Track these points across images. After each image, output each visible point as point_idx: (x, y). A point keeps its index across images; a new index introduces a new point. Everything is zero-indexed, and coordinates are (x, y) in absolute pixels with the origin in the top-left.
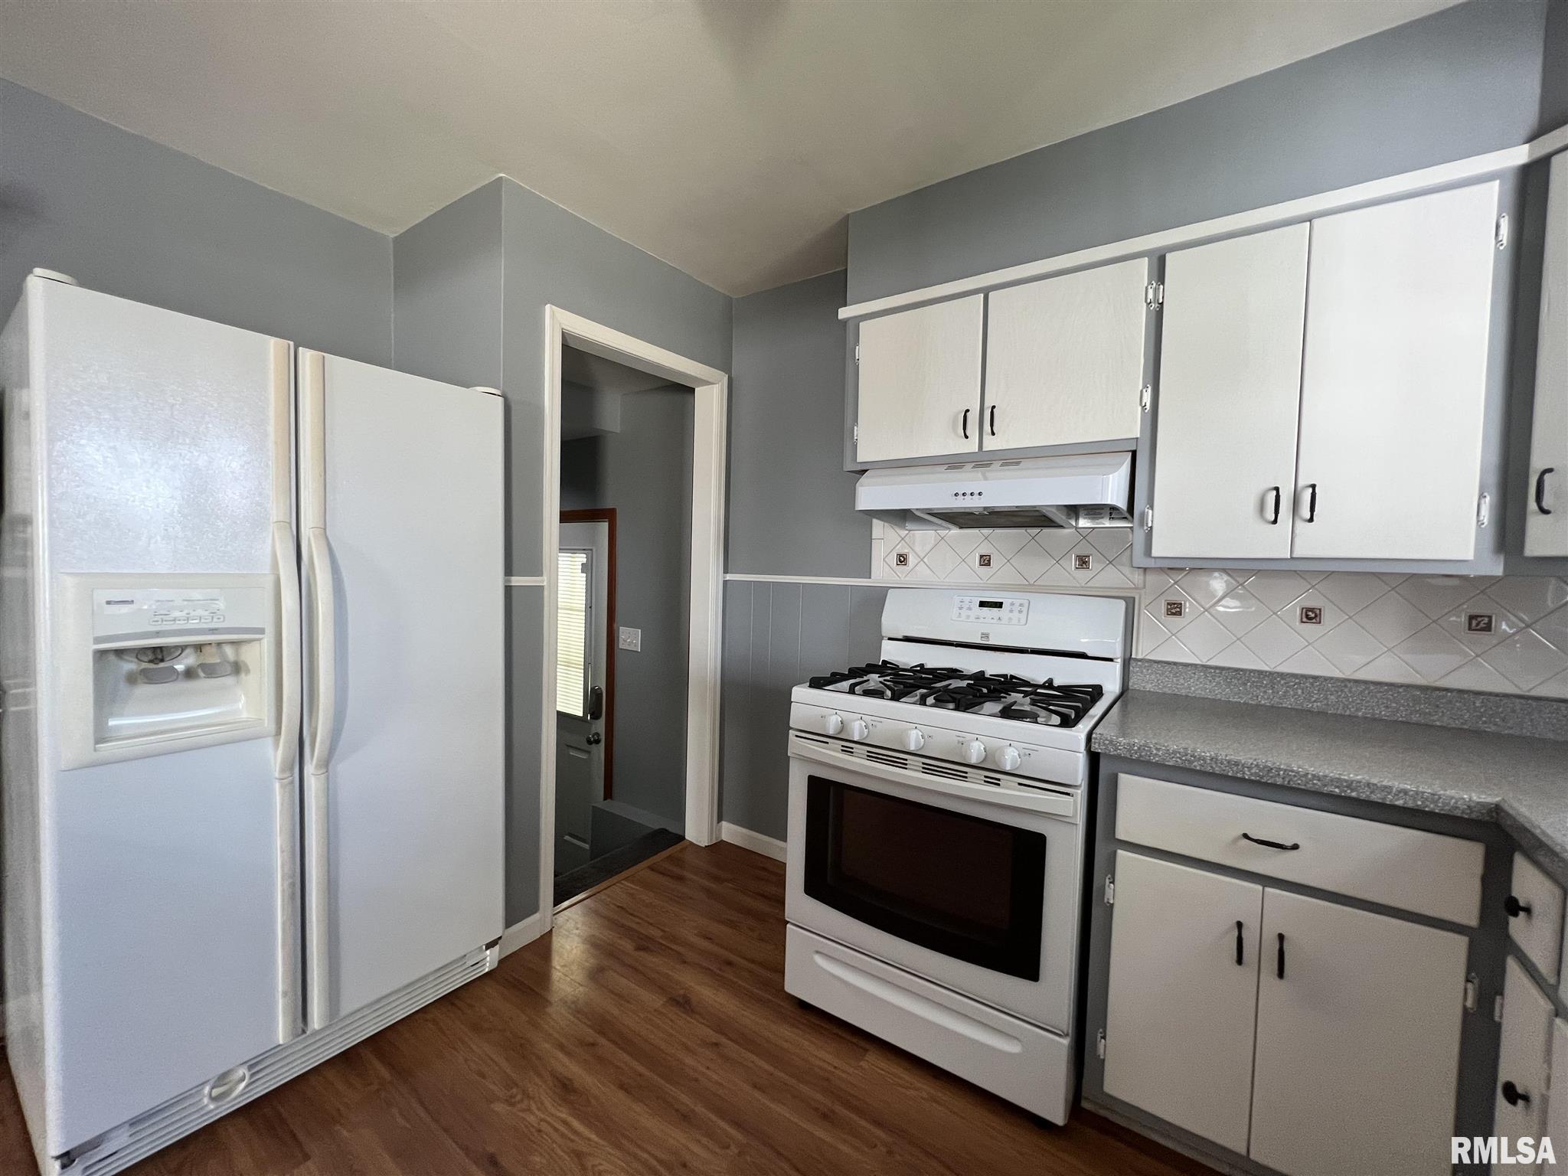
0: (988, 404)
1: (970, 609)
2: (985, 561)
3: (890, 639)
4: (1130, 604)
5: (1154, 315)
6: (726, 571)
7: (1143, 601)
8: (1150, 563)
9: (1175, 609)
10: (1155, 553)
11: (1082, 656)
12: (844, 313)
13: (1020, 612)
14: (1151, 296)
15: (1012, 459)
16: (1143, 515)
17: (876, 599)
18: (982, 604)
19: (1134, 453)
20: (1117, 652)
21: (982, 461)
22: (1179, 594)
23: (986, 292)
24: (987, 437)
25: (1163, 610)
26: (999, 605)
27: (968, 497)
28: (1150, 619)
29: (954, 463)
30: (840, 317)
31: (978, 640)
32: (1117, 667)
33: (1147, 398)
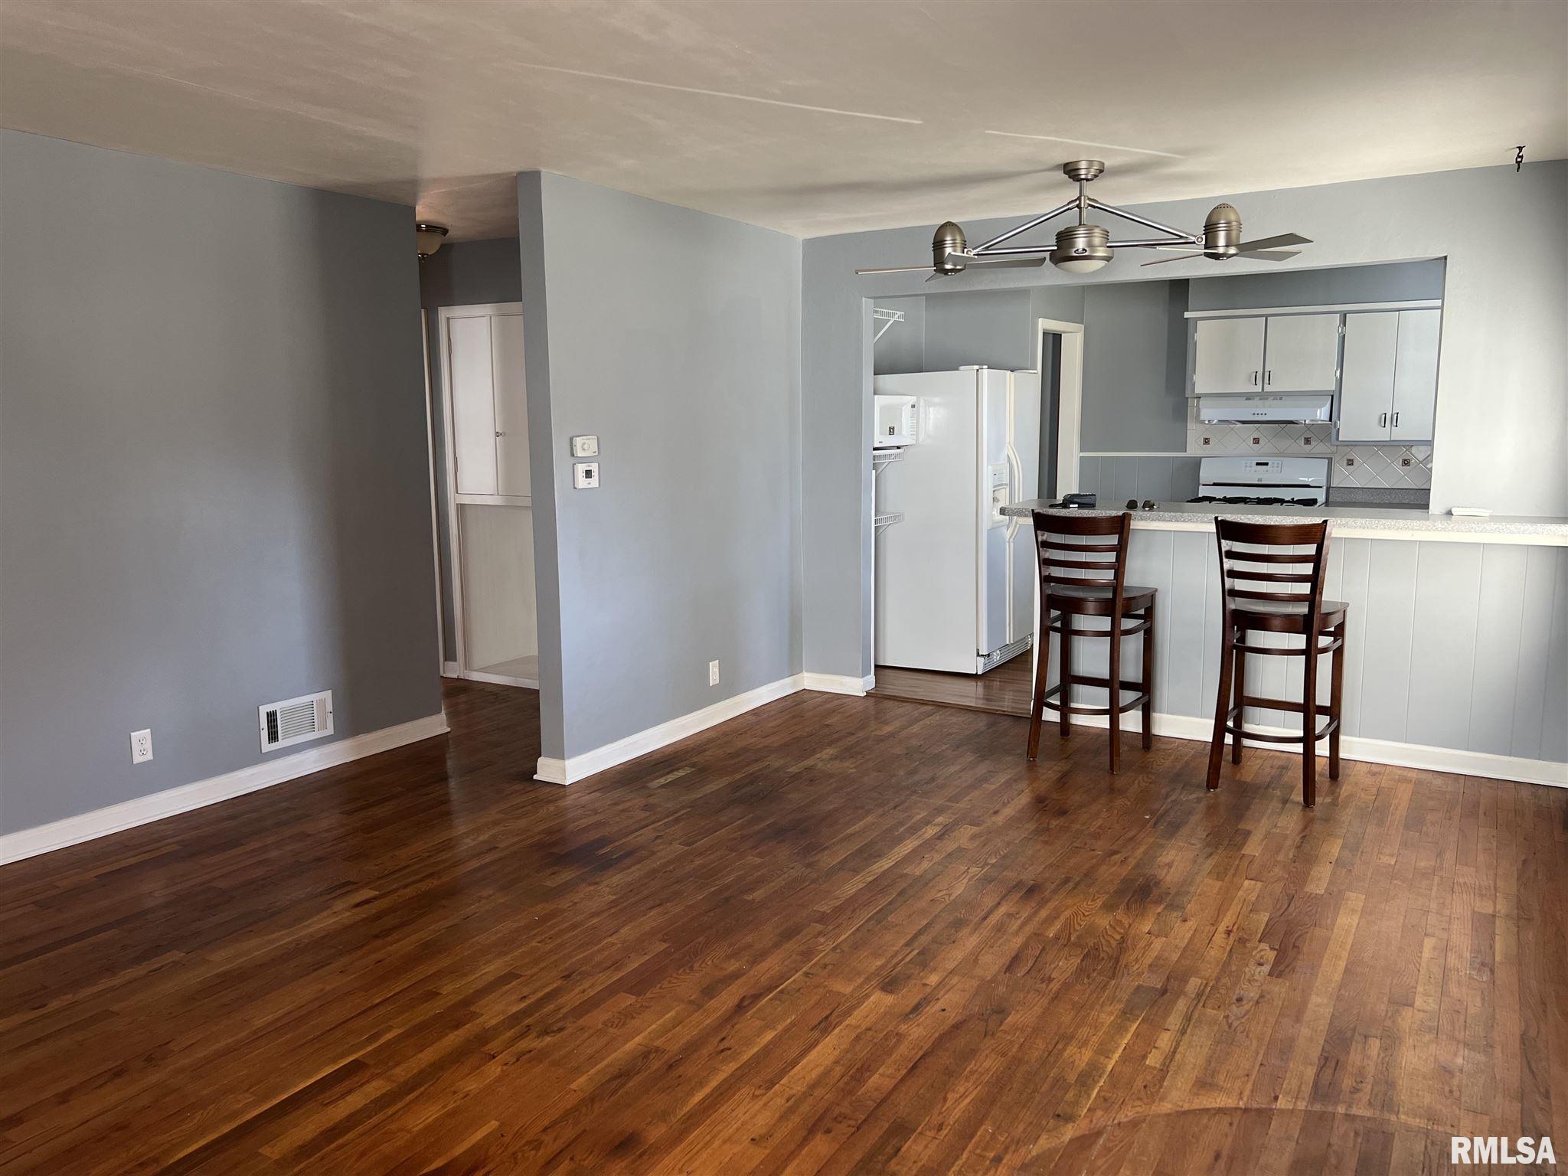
0: (1267, 369)
1: (1251, 467)
2: (1256, 441)
3: (1204, 485)
4: (1330, 461)
5: (1341, 338)
6: (1081, 451)
7: (1336, 459)
8: (1339, 443)
9: (1350, 462)
10: (1340, 439)
11: (1308, 486)
12: (1187, 315)
13: (1278, 467)
14: (1340, 331)
15: (1279, 396)
16: (1336, 423)
17: (1196, 464)
18: (1258, 464)
19: (1332, 396)
20: (1324, 483)
21: (1263, 396)
22: (1353, 455)
23: (1267, 316)
24: (1266, 386)
25: (1345, 463)
26: (1267, 464)
27: (1260, 415)
28: (1340, 468)
29: (1249, 396)
30: (1185, 317)
31: (1256, 482)
32: (1324, 490)
33: (1338, 374)
